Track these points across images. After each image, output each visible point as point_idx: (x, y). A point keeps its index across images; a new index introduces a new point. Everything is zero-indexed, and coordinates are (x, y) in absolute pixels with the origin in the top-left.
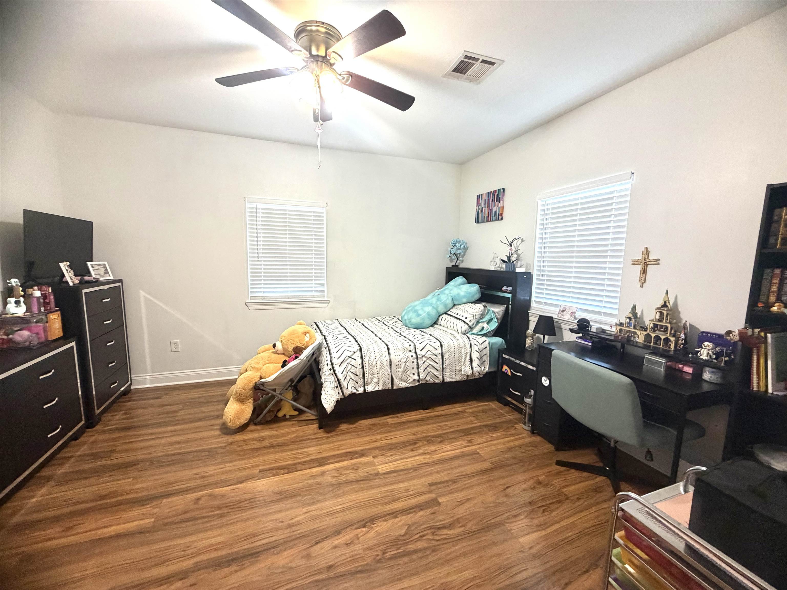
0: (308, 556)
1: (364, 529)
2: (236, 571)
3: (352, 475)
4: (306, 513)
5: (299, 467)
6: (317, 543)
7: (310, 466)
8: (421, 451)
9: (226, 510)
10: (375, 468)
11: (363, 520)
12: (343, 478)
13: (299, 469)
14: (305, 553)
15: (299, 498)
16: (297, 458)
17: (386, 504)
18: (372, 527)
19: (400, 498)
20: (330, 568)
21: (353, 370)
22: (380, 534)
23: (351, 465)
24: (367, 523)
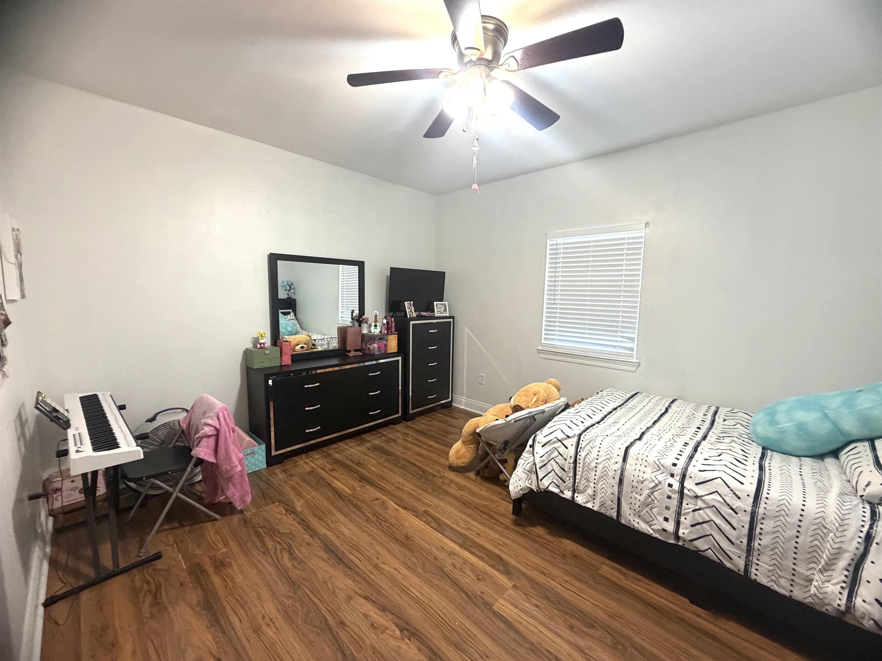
0: (349, 598)
1: (398, 632)
2: (323, 559)
3: (467, 580)
4: (396, 569)
5: (448, 532)
6: (365, 598)
7: (454, 539)
8: (581, 642)
9: (374, 519)
10: (496, 596)
11: (407, 623)
12: (457, 574)
13: (445, 533)
14: (352, 594)
15: (409, 554)
16: (458, 524)
17: (446, 638)
18: (403, 640)
19: (465, 652)
20: (342, 623)
21: (560, 460)
22: (399, 654)
23: (482, 571)
24: (407, 630)
